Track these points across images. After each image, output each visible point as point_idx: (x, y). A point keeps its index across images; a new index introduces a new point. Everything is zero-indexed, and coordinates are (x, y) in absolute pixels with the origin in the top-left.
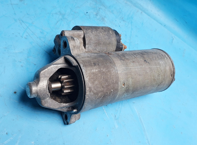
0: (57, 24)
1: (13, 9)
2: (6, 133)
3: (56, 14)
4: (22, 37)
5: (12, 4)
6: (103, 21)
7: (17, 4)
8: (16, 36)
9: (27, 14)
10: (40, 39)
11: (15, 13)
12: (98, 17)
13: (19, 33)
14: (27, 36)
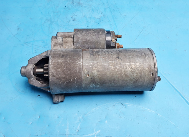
0: (49, 29)
1: (17, 38)
2: (57, 117)
3: (45, 22)
4: (33, 53)
5: (14, 36)
6: (80, 4)
7: (17, 34)
8: (29, 55)
9: (27, 36)
10: (45, 47)
11: (20, 41)
12: (75, 4)
13: (30, 52)
14: (35, 50)
